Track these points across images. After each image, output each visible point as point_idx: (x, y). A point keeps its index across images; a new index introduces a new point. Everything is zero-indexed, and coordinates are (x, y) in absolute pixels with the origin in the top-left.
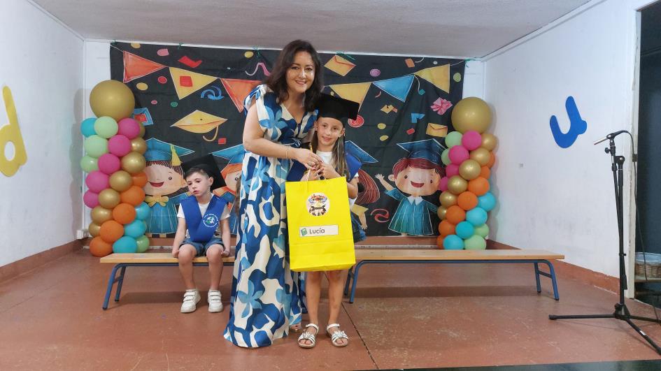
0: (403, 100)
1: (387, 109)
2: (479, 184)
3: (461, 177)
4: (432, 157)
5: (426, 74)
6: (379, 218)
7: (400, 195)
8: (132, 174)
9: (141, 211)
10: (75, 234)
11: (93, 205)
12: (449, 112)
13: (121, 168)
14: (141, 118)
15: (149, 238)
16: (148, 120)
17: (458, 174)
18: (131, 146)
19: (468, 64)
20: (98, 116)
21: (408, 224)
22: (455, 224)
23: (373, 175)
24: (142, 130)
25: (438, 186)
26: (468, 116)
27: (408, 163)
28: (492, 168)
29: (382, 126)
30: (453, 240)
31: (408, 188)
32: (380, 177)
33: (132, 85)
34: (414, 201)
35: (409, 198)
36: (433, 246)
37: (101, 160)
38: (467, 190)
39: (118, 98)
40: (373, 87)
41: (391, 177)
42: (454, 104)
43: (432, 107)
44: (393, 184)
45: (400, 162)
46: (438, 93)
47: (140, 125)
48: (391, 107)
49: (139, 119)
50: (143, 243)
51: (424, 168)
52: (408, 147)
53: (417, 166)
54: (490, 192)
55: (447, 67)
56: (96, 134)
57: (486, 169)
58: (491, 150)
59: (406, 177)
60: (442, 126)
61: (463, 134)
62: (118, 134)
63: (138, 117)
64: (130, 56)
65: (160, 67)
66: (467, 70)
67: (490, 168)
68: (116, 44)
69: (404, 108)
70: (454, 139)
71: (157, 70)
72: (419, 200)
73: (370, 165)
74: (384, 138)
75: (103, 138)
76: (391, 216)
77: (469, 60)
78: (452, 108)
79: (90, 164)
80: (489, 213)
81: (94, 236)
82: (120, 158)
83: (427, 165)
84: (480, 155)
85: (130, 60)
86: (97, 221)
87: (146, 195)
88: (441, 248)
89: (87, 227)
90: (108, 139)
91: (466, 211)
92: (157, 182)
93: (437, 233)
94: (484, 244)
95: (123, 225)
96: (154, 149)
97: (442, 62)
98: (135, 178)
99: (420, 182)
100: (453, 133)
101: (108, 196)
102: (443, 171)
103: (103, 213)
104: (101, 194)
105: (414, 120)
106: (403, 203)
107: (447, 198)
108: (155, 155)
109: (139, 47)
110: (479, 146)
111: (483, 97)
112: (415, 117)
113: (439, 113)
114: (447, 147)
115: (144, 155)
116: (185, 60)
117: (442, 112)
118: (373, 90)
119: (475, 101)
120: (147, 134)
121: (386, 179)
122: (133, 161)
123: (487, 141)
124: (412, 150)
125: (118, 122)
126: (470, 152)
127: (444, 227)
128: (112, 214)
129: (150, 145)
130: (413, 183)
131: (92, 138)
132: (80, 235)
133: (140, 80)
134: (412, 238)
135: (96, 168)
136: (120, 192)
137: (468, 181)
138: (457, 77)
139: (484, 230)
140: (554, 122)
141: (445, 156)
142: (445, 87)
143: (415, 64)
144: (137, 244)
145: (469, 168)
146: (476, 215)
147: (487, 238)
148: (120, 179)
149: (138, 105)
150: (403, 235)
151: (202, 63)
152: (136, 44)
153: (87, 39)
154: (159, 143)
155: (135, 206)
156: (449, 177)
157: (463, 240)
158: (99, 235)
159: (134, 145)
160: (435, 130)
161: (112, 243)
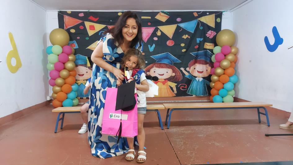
0: (193, 32)
1: (185, 37)
2: (230, 71)
3: (221, 68)
4: (207, 59)
5: (203, 19)
6: (182, 88)
7: (192, 77)
8: (69, 71)
9: (74, 87)
10: (46, 98)
11: (53, 85)
12: (215, 37)
13: (65, 68)
14: (73, 45)
15: (78, 99)
16: (76, 46)
17: (220, 67)
18: (68, 58)
19: (223, 13)
20: (54, 45)
21: (196, 91)
22: (218, 90)
23: (179, 68)
24: (73, 50)
25: (210, 72)
26: (224, 38)
27: (196, 62)
28: (236, 63)
29: (183, 45)
30: (217, 98)
31: (196, 74)
32: (182, 69)
33: (68, 31)
34: (199, 80)
35: (196, 78)
36: (208, 101)
37: (56, 65)
38: (224, 74)
39: (62, 36)
40: (178, 26)
41: (188, 69)
42: (217, 33)
43: (207, 35)
44: (188, 72)
45: (192, 61)
46: (209, 28)
47: (72, 49)
48: (187, 36)
49: (72, 46)
50: (76, 101)
51: (203, 64)
52: (195, 54)
53: (200, 63)
54: (235, 74)
55: (213, 16)
56: (53, 53)
57: (233, 63)
58: (236, 54)
59: (195, 69)
60: (212, 44)
61: (222, 47)
62: (62, 53)
63: (72, 45)
64: (67, 17)
65: (81, 21)
66: (223, 16)
67: (235, 63)
68: (60, 11)
69: (193, 36)
70: (217, 50)
71: (79, 23)
72: (201, 79)
73: (177, 63)
74: (184, 50)
75: (56, 54)
76: (188, 87)
77: (224, 11)
78: (216, 35)
79: (51, 67)
80: (235, 84)
81: (54, 99)
82: (64, 64)
83: (205, 62)
84: (230, 57)
85: (67, 19)
86: (55, 92)
87: (76, 80)
88: (212, 102)
89: (51, 95)
90: (58, 55)
91: (223, 84)
92: (81, 74)
93: (210, 94)
94: (233, 99)
95: (67, 94)
96: (79, 59)
97: (211, 13)
98: (71, 72)
99: (201, 71)
100: (217, 47)
101: (59, 81)
102: (212, 65)
103: (57, 88)
104: (56, 80)
105: (198, 42)
106: (193, 81)
107: (214, 78)
108: (80, 62)
109: (70, 13)
110: (230, 53)
111: (231, 28)
112: (198, 40)
113: (210, 38)
114: (214, 54)
115: (74, 62)
116: (91, 18)
117: (211, 37)
118: (178, 28)
119: (227, 31)
120: (76, 52)
121: (185, 70)
122: (70, 65)
123: (233, 50)
124: (197, 56)
125: (62, 48)
126: (225, 56)
127: (213, 91)
128: (61, 89)
129: (77, 57)
130: (198, 72)
131: (51, 55)
132: (48, 99)
133: (72, 28)
134: (198, 97)
135: (53, 68)
136: (64, 79)
137: (224, 70)
138: (218, 20)
139: (233, 92)
140: (266, 40)
141: (213, 58)
142: (213, 25)
143: (198, 14)
144: (73, 102)
145: (225, 63)
146: (229, 85)
147: (234, 96)
148: (64, 73)
149: (71, 39)
150: (194, 96)
151: (99, 19)
152: (69, 11)
153: (48, 10)
154: (81, 56)
155: (71, 85)
156: (215, 68)
157: (223, 97)
158: (56, 99)
159: (70, 57)
160: (208, 46)
161: (62, 102)
